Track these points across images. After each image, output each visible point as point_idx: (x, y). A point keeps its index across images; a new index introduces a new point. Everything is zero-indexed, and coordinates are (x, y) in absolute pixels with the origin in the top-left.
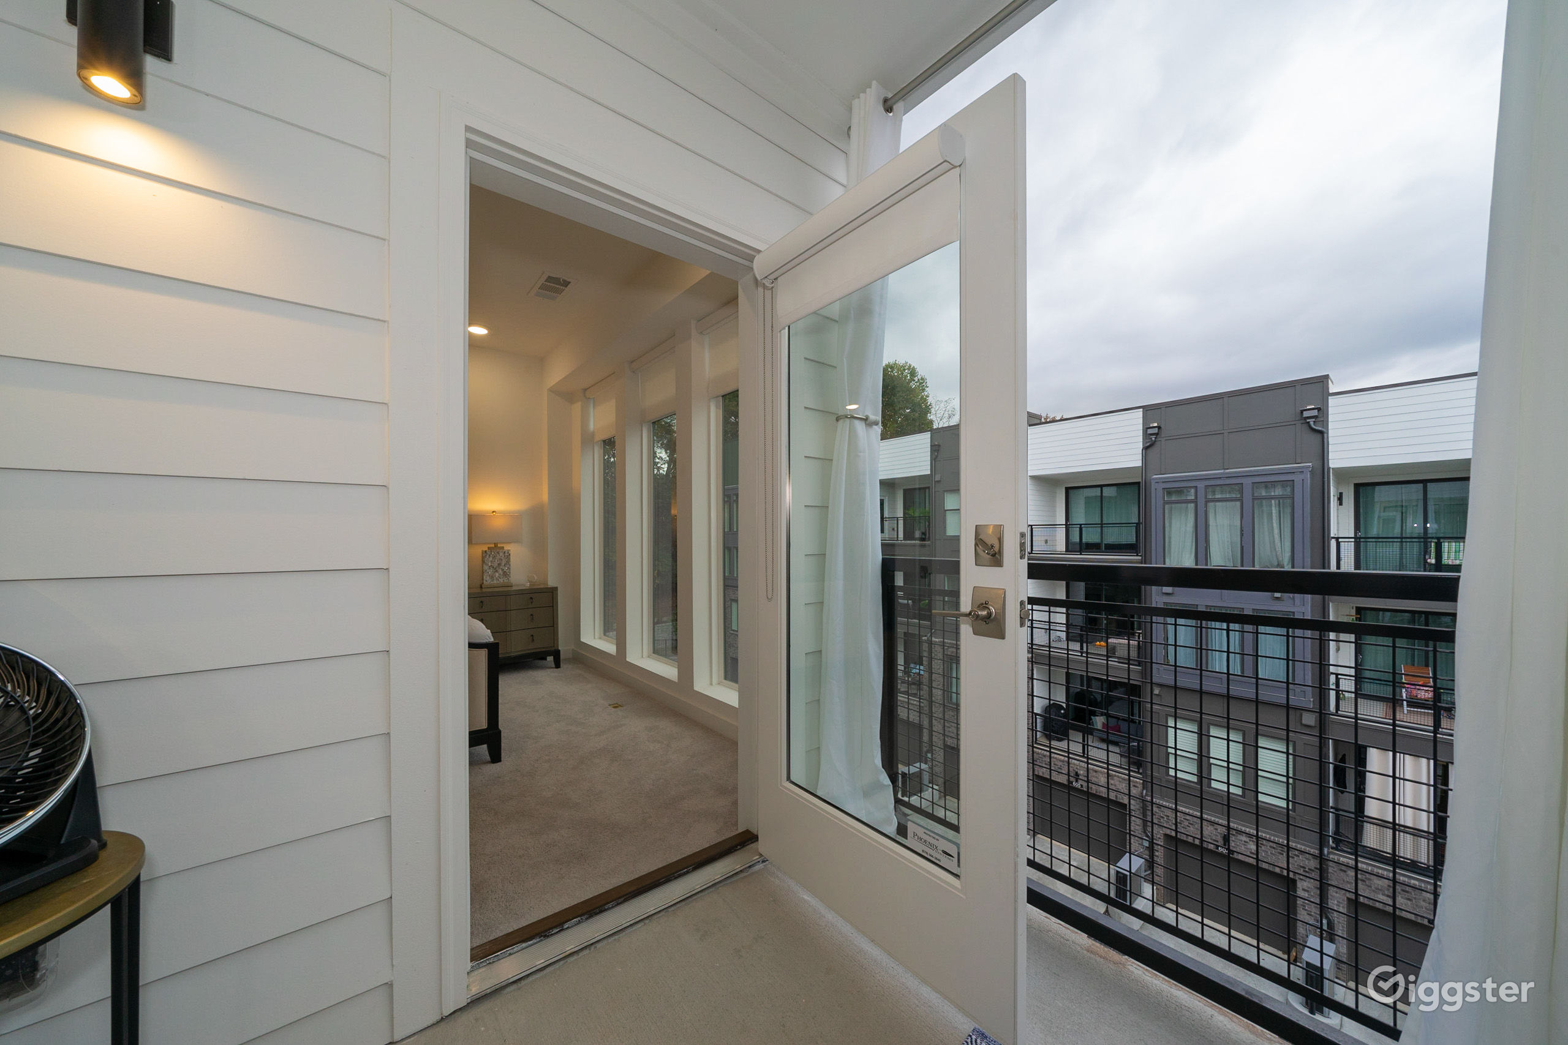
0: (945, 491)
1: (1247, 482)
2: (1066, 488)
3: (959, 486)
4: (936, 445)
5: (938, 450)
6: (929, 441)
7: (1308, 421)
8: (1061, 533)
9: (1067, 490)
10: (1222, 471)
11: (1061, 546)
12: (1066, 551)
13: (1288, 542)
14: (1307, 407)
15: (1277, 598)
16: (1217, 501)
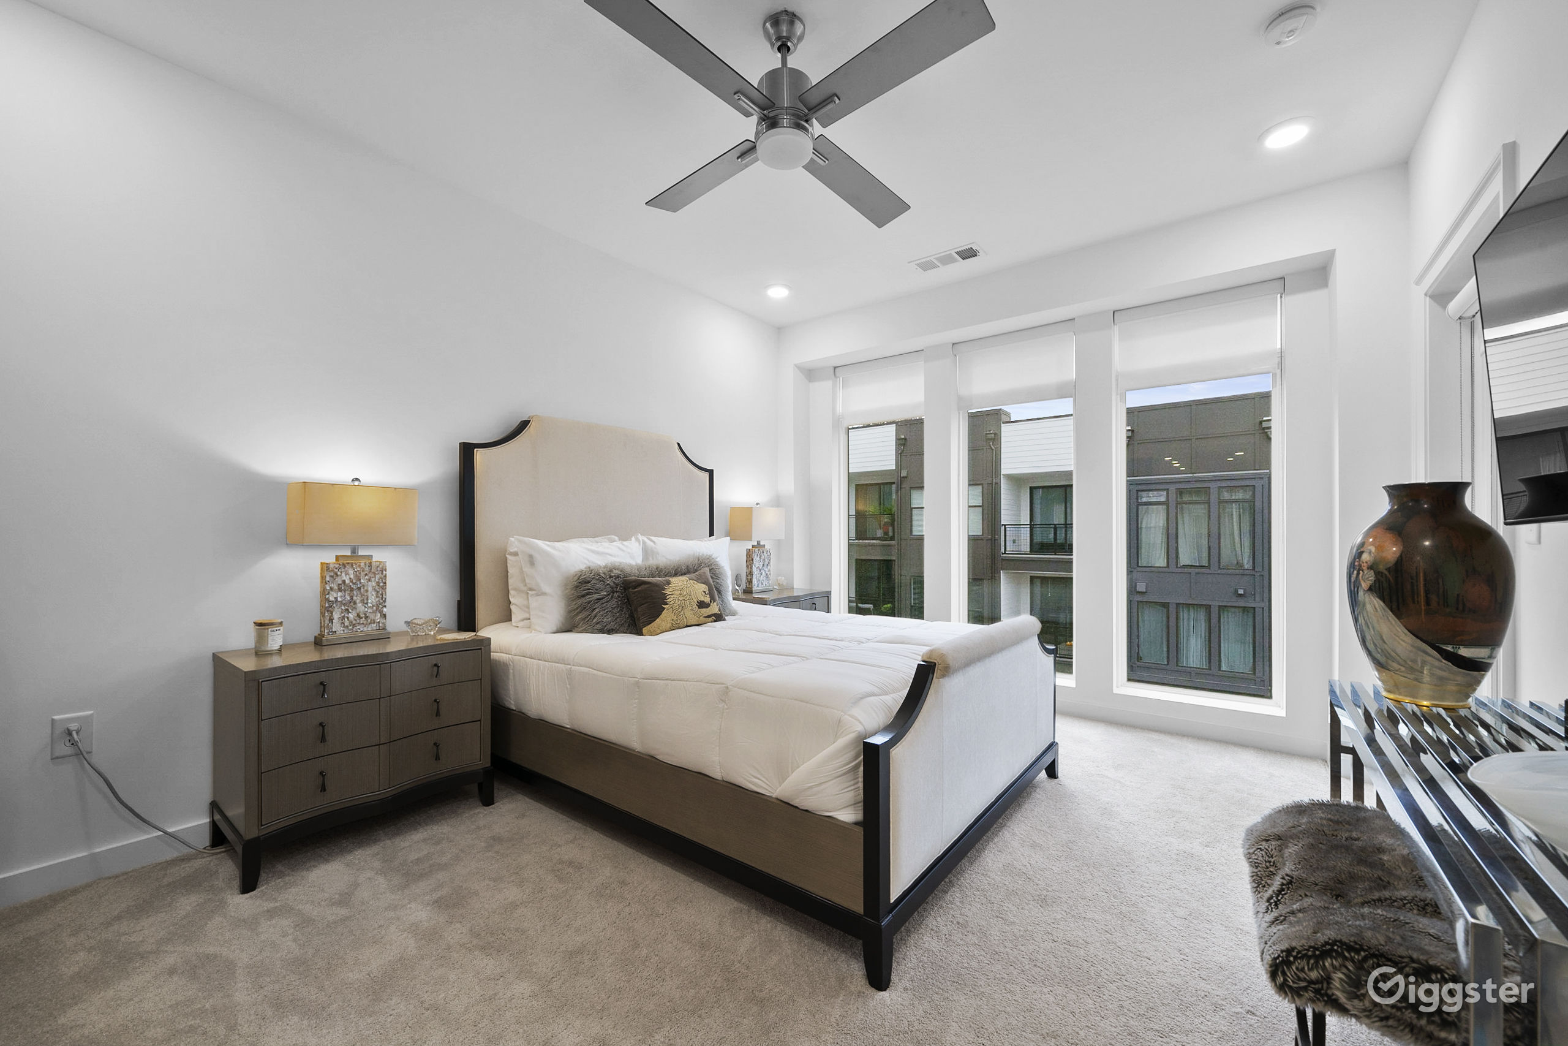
0: (911, 488)
1: (1214, 486)
2: (1030, 487)
3: (922, 482)
4: (903, 439)
5: (904, 444)
6: (894, 433)
7: (1266, 431)
8: (1025, 533)
9: (1032, 489)
10: (1192, 475)
11: (1025, 546)
12: (1030, 551)
13: (1247, 543)
14: (1265, 419)
15: (1241, 595)
16: (1186, 503)
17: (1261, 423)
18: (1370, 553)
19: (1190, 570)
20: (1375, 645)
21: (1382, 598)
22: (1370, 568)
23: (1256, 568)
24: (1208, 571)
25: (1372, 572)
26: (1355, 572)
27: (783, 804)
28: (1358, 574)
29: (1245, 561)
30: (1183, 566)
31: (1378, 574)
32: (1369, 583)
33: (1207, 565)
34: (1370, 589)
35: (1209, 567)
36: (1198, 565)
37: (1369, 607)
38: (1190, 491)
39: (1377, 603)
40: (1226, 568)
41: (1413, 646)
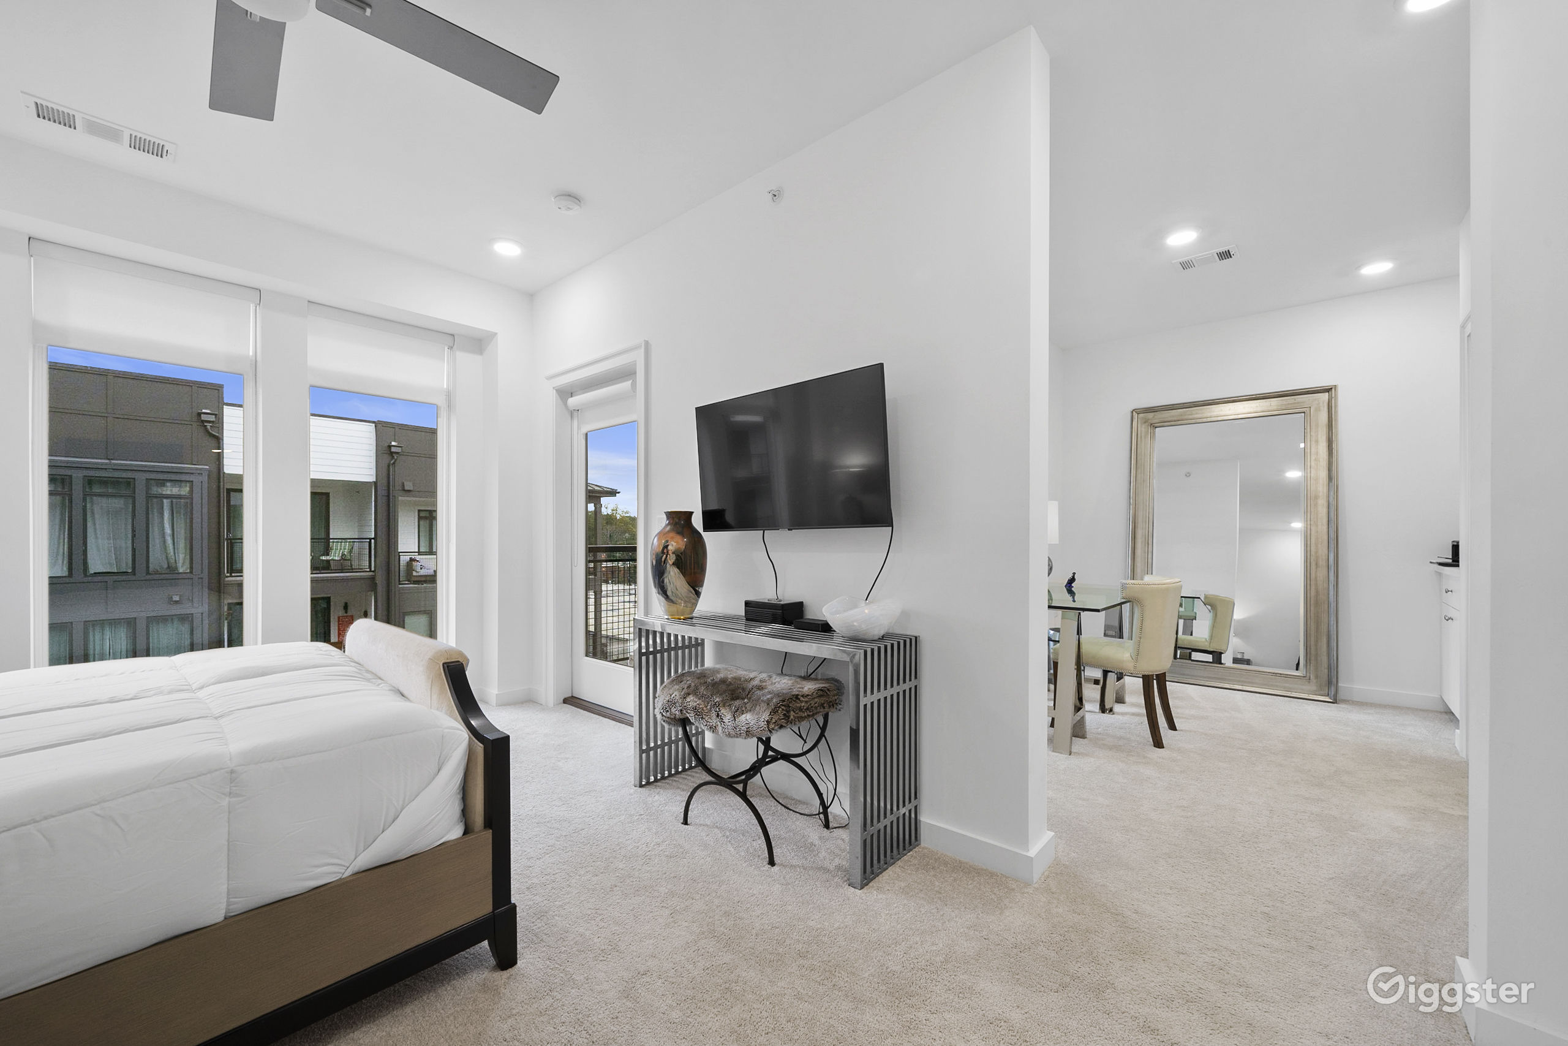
1: (141, 477)
7: (205, 424)
10: (107, 461)
13: (182, 545)
14: (204, 411)
15: (176, 602)
16: (96, 495)
17: (199, 414)
18: (672, 545)
19: (106, 578)
20: (672, 592)
21: (678, 568)
22: (673, 553)
23: (194, 571)
24: (134, 578)
25: (674, 555)
26: (665, 556)
27: (364, 874)
28: (667, 556)
29: (180, 564)
30: (95, 573)
31: (677, 556)
32: (673, 561)
33: (130, 571)
34: (673, 564)
35: (134, 573)
36: (116, 571)
37: (672, 573)
38: (104, 482)
39: (676, 570)
40: (156, 573)
41: (688, 590)
